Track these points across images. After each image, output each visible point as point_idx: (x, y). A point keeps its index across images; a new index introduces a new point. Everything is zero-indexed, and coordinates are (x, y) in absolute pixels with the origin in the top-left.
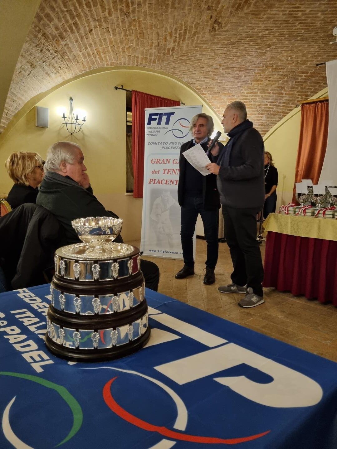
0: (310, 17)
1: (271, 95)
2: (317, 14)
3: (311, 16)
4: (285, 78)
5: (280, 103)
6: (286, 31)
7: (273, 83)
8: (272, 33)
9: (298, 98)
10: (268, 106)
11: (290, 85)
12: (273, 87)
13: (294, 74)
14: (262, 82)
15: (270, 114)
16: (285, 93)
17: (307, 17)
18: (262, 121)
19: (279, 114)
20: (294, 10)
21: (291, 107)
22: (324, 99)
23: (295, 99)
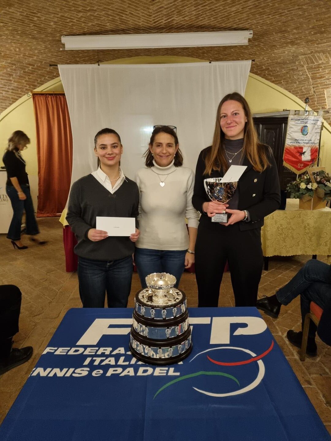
0: (44, 24)
2: (50, 23)
4: (13, 66)
5: (9, 89)
6: (20, 28)
7: (1, 69)
8: (7, 27)
9: (26, 86)
11: (17, 73)
12: (1, 73)
13: (21, 64)
16: (13, 80)
17: (41, 23)
19: (8, 99)
20: (31, 14)
21: (20, 94)
22: (52, 93)
23: (23, 87)
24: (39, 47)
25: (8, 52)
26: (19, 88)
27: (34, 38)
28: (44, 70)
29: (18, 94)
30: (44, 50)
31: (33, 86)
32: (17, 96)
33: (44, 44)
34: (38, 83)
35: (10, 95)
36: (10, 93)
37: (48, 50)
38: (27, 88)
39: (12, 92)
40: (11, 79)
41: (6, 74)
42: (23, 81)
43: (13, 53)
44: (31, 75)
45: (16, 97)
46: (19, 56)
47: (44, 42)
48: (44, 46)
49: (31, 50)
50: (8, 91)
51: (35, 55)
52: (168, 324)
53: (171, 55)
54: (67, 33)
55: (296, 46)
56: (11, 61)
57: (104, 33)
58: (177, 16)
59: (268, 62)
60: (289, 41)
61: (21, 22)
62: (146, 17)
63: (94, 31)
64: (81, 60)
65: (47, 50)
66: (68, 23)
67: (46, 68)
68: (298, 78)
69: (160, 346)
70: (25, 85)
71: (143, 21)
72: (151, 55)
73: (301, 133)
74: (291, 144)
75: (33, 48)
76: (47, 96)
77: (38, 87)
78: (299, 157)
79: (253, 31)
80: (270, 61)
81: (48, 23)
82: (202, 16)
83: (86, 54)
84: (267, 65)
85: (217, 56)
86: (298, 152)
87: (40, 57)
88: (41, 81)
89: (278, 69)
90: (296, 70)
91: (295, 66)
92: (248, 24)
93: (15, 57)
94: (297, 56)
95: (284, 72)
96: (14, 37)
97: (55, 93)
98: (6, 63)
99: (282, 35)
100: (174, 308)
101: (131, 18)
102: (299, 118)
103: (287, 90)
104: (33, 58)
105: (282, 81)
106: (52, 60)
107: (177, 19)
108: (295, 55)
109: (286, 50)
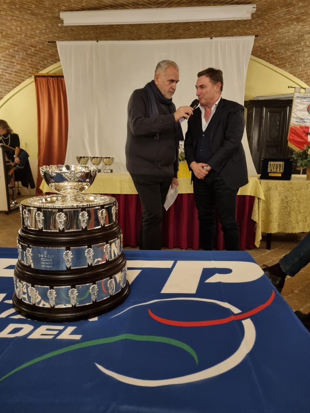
1: (2, 61)
4: (16, 47)
7: (3, 50)
11: (20, 55)
12: (3, 54)
13: (24, 45)
15: (3, 81)
16: (16, 62)
19: (12, 82)
21: (23, 77)
22: (54, 75)
23: (26, 70)
26: (22, 71)
27: (33, 14)
28: (47, 52)
29: (21, 77)
30: (46, 30)
32: (21, 80)
34: (41, 67)
35: (13, 77)
36: (13, 76)
37: (49, 30)
38: (31, 70)
39: (16, 75)
40: (14, 60)
41: (9, 55)
42: (26, 64)
43: (15, 33)
44: (34, 57)
45: (19, 80)
47: (44, 19)
48: (44, 25)
49: (32, 29)
50: (11, 74)
51: (36, 36)
52: (71, 240)
54: (66, 7)
55: (301, 24)
56: (13, 41)
59: (272, 43)
60: (295, 17)
63: (93, 6)
68: (304, 60)
69: (52, 284)
70: (28, 67)
73: (307, 112)
75: (34, 27)
77: (41, 70)
78: (305, 138)
79: (256, 5)
80: (274, 43)
84: (271, 47)
86: (304, 132)
87: (42, 38)
88: (43, 64)
89: (283, 52)
90: (301, 51)
91: (300, 47)
93: (16, 37)
94: (302, 36)
95: (289, 54)
97: (57, 75)
98: (8, 43)
99: (287, 9)
100: (83, 211)
102: (304, 96)
103: (292, 73)
104: (35, 38)
105: (287, 65)
108: (301, 34)
109: (292, 29)
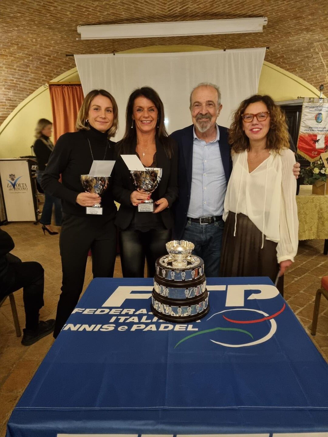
1: (17, 71)
2: (67, 12)
3: (61, 12)
4: (30, 57)
5: (26, 80)
6: (37, 18)
7: (18, 60)
8: (24, 17)
9: (43, 77)
10: (15, 82)
11: (34, 64)
12: (18, 64)
14: (7, 57)
15: (18, 90)
16: (30, 71)
17: (58, 12)
18: (9, 96)
19: (26, 90)
20: (48, 4)
21: (37, 85)
22: (69, 83)
23: (40, 78)
24: (55, 38)
25: (25, 43)
26: (36, 79)
27: (50, 28)
28: (60, 60)
29: (34, 85)
30: (61, 40)
31: (49, 77)
32: (34, 88)
33: (61, 35)
34: (54, 74)
35: (27, 86)
36: (27, 84)
37: (65, 40)
38: (44, 79)
39: (29, 83)
40: (28, 70)
41: (23, 65)
42: (40, 72)
43: (30, 44)
44: (47, 66)
45: (33, 88)
46: (36, 47)
47: (60, 32)
48: (60, 37)
49: (47, 40)
50: (25, 83)
51: (51, 46)
52: (188, 285)
53: (185, 44)
54: (82, 22)
55: (311, 33)
56: (28, 52)
57: (119, 22)
58: (191, 4)
59: (283, 50)
60: (304, 27)
61: (37, 12)
62: (161, 5)
63: (110, 20)
64: (96, 50)
65: (63, 40)
66: (84, 12)
67: (62, 59)
68: (313, 66)
69: (180, 305)
71: (157, 9)
72: (166, 44)
73: (315, 121)
74: (305, 132)
75: (49, 38)
76: (63, 87)
77: (55, 78)
78: (313, 145)
79: (268, 18)
80: (285, 49)
81: (64, 13)
82: (216, 4)
83: (101, 44)
84: (282, 52)
85: (231, 44)
86: (313, 140)
87: (56, 48)
88: (57, 72)
89: (293, 57)
90: (311, 57)
91: (310, 53)
92: (263, 10)
93: (32, 48)
94: (312, 43)
95: (299, 59)
96: (31, 27)
97: (72, 83)
98: (23, 53)
99: (297, 21)
100: (193, 270)
101: (146, 6)
102: (313, 106)
103: (301, 77)
104: (49, 48)
105: (297, 69)
106: (69, 50)
107: (192, 7)
108: (310, 42)
109: (301, 37)
